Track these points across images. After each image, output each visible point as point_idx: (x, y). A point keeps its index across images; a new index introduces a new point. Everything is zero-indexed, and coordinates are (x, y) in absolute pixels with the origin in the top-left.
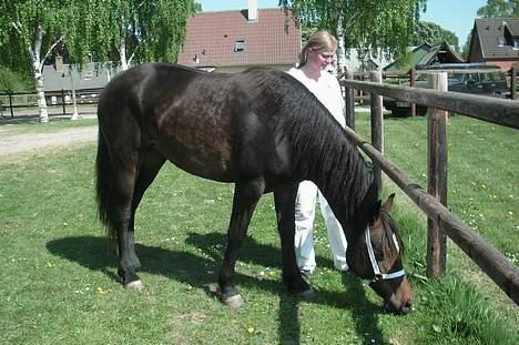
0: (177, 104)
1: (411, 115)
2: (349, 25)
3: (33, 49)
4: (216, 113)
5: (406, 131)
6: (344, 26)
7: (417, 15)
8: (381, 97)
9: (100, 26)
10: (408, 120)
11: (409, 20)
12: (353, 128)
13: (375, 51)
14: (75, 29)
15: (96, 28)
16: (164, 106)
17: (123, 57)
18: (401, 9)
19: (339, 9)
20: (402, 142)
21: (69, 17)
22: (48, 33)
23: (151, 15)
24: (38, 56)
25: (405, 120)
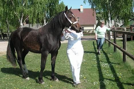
0: (27, 37)
1: (131, 40)
2: (112, 14)
3: (20, 20)
4: (35, 38)
5: (130, 45)
6: (110, 14)
7: (132, 10)
8: (126, 35)
9: (40, 14)
10: (130, 42)
11: (130, 12)
12: (116, 44)
13: (119, 21)
14: (32, 14)
15: (38, 14)
16: (24, 37)
17: (45, 22)
18: (127, 9)
19: (109, 9)
20: (129, 48)
21: (31, 11)
22: (25, 15)
23: (53, 10)
24: (22, 22)
25: (129, 42)
